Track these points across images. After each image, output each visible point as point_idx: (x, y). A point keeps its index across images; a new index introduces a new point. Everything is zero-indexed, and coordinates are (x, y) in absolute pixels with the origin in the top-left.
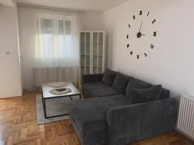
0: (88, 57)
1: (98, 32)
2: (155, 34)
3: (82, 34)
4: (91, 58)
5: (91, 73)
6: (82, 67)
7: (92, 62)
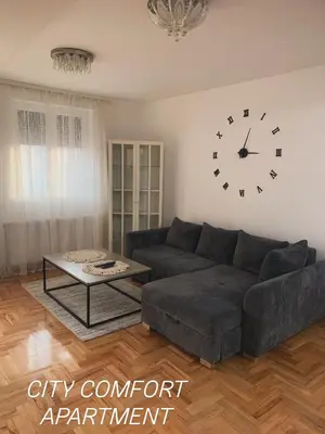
0: (129, 194)
1: (150, 143)
2: (279, 153)
3: (116, 147)
4: (136, 197)
5: (136, 227)
6: (116, 217)
7: (138, 205)
